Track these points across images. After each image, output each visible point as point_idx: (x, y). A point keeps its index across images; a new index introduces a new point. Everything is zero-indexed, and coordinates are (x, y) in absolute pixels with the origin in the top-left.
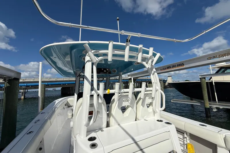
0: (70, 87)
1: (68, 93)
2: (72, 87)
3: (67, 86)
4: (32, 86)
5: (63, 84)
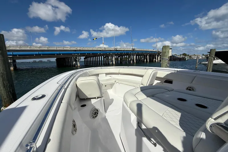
0: (65, 58)
1: (65, 65)
2: (68, 58)
3: (62, 56)
4: (19, 55)
5: (57, 54)
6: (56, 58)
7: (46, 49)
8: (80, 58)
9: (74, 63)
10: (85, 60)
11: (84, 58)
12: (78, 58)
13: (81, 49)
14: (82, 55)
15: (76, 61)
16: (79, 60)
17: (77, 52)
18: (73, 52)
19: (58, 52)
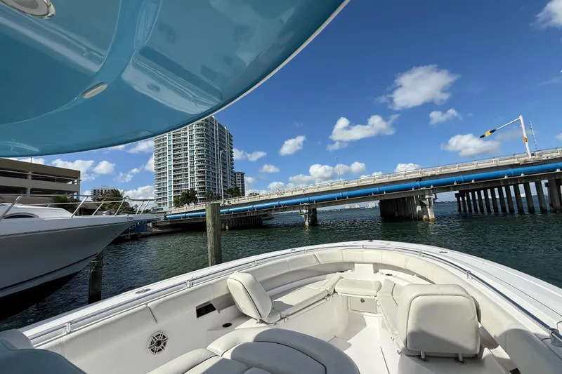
3: (386, 196)
4: (317, 201)
5: (374, 194)
6: (379, 201)
8: (433, 197)
9: (419, 208)
10: (458, 199)
11: (456, 194)
12: (427, 197)
13: (437, 172)
14: (446, 187)
15: (423, 205)
16: (430, 202)
17: (423, 183)
18: (412, 184)
19: (377, 189)
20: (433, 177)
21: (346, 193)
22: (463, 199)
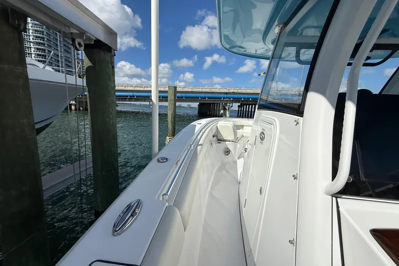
0: (210, 104)
1: (208, 113)
2: (215, 104)
3: (207, 101)
5: (201, 98)
6: (198, 103)
7: (190, 90)
8: (231, 105)
9: (222, 112)
10: (239, 109)
11: (238, 106)
12: (228, 104)
13: (236, 91)
14: (236, 100)
15: (225, 109)
16: (229, 108)
17: (228, 96)
18: (222, 96)
19: (203, 95)
20: (234, 93)
21: (183, 95)
22: (241, 109)
